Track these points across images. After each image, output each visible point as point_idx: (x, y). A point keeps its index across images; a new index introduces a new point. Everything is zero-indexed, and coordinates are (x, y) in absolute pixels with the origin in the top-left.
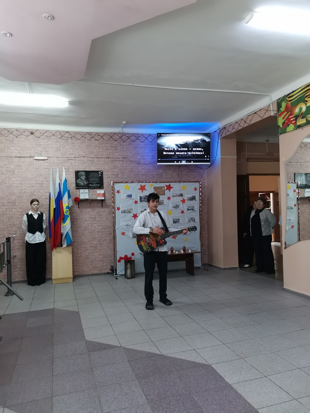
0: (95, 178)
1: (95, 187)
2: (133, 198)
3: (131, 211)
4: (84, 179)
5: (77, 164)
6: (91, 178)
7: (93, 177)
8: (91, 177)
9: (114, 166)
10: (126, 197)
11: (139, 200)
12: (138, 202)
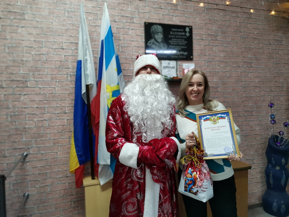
0: (179, 38)
1: (180, 57)
4: (160, 40)
5: (147, 9)
6: (173, 38)
7: (177, 37)
8: (172, 36)
9: (210, 20)
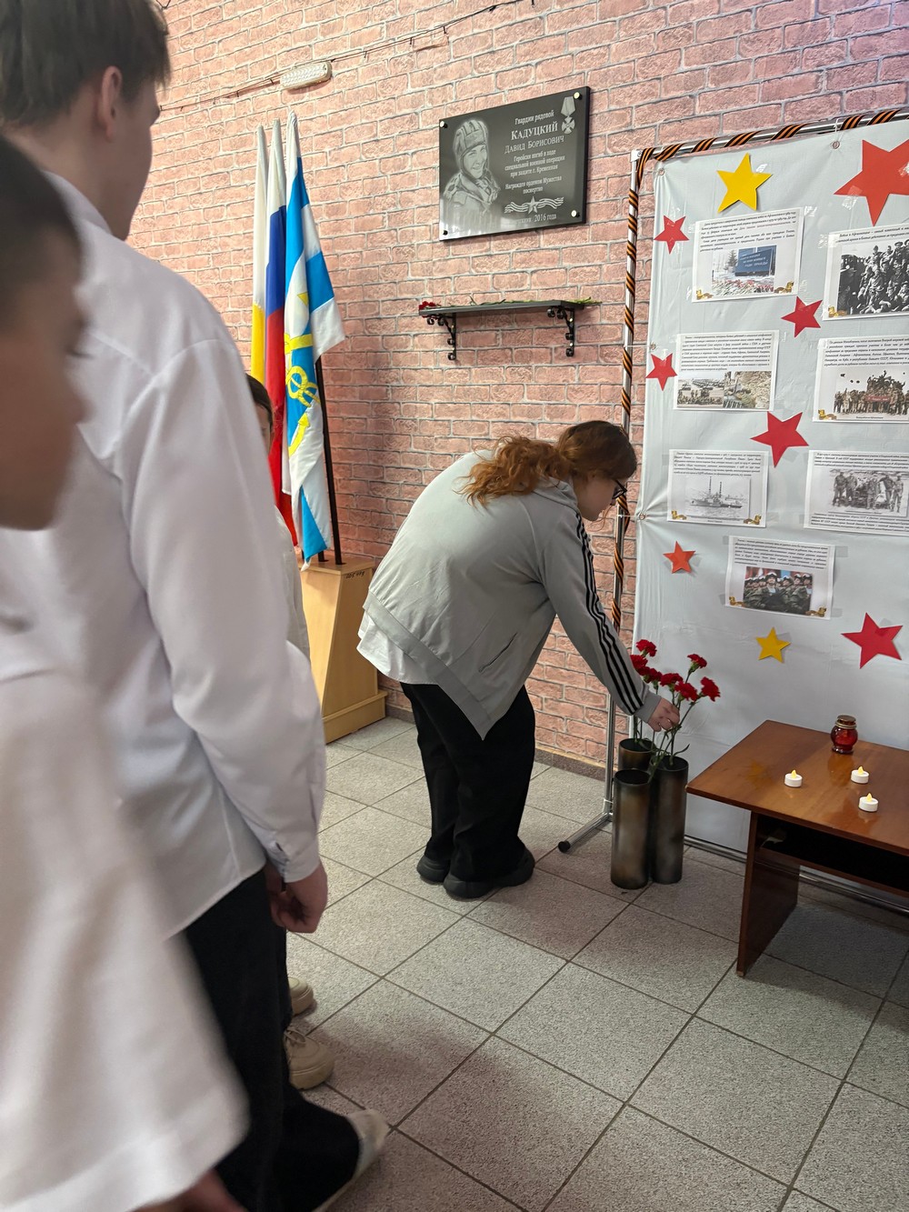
0: (537, 149)
1: (538, 218)
2: (778, 279)
3: (754, 394)
4: (478, 172)
5: (453, 71)
6: (519, 153)
7: (531, 145)
8: (516, 148)
10: (725, 274)
11: (829, 295)
12: (822, 315)
